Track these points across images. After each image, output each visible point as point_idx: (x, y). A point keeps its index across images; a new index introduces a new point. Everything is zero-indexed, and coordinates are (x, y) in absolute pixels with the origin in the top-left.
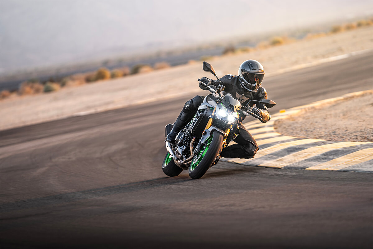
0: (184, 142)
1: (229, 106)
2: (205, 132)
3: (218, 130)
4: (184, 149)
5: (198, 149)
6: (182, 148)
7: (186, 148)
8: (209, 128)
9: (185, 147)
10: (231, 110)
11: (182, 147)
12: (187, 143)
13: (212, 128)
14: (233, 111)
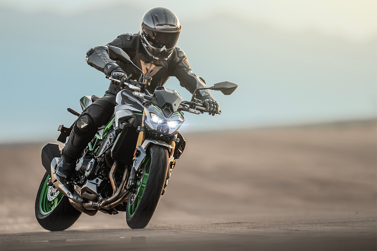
0: (98, 173)
1: (164, 106)
2: (138, 151)
3: (157, 143)
4: (99, 183)
5: (133, 181)
6: (95, 183)
7: (102, 183)
8: (142, 144)
9: (100, 181)
10: (169, 111)
11: (94, 181)
12: (102, 173)
13: (147, 142)
14: (173, 112)
